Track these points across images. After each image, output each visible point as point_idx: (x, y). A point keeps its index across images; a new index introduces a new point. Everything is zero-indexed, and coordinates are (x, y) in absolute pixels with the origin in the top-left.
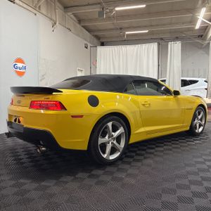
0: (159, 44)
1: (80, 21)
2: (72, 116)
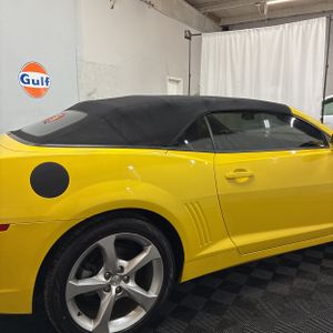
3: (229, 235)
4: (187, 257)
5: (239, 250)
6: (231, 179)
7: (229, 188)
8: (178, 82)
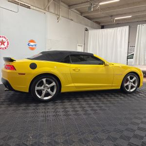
0: (130, 27)
1: (81, 13)
2: (19, 74)
3: (73, 83)
4: (62, 86)
5: (76, 87)
6: (74, 70)
7: (74, 72)
8: (82, 46)
